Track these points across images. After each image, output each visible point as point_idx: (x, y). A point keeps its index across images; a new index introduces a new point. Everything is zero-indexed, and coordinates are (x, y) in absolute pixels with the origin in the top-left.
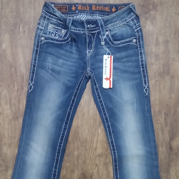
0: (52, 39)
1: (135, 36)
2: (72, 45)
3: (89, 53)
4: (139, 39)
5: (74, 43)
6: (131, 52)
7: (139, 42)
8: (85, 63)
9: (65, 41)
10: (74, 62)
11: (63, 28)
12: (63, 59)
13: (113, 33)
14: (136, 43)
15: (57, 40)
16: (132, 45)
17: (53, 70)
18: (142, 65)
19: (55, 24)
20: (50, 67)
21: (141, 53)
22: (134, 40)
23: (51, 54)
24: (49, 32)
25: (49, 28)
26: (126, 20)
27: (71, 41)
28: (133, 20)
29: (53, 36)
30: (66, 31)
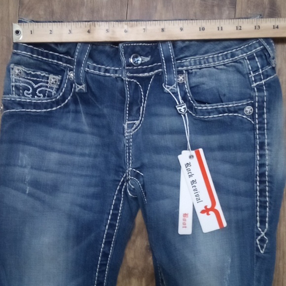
0: (21, 105)
1: (252, 98)
2: (77, 112)
3: (130, 128)
4: (261, 108)
6: (235, 137)
7: (261, 115)
10: (89, 155)
11: (50, 72)
12: (60, 152)
14: (252, 116)
15: (36, 106)
16: (242, 121)
18: (262, 175)
19: (27, 65)
20: (28, 178)
21: (262, 145)
22: (248, 109)
24: (17, 88)
25: (13, 78)
26: (233, 55)
27: (75, 101)
28: (251, 58)
29: (27, 98)
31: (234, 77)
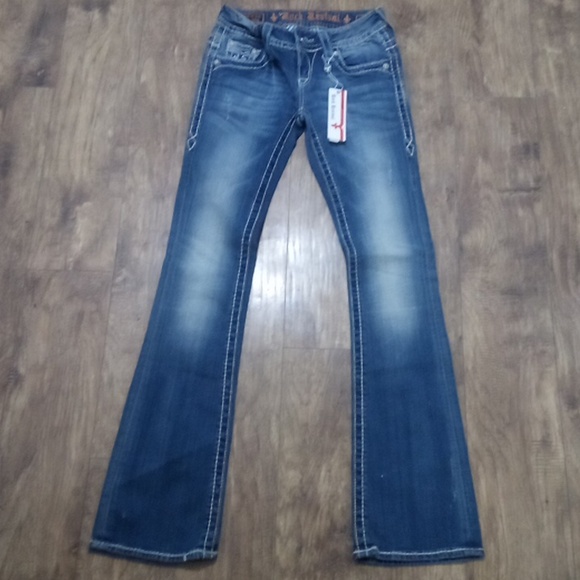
0: (234, 63)
1: (387, 58)
2: (270, 73)
3: (302, 82)
4: (394, 64)
5: (273, 70)
6: (379, 84)
7: (395, 68)
8: (295, 99)
9: (258, 65)
11: (254, 47)
13: (346, 54)
14: (389, 69)
15: (243, 64)
16: (382, 74)
17: (234, 115)
19: (240, 41)
21: (399, 87)
22: (386, 66)
23: (231, 87)
24: (230, 53)
25: (228, 47)
26: (369, 34)
27: (269, 65)
28: (381, 32)
29: (236, 58)
30: (259, 51)
31: (373, 46)
